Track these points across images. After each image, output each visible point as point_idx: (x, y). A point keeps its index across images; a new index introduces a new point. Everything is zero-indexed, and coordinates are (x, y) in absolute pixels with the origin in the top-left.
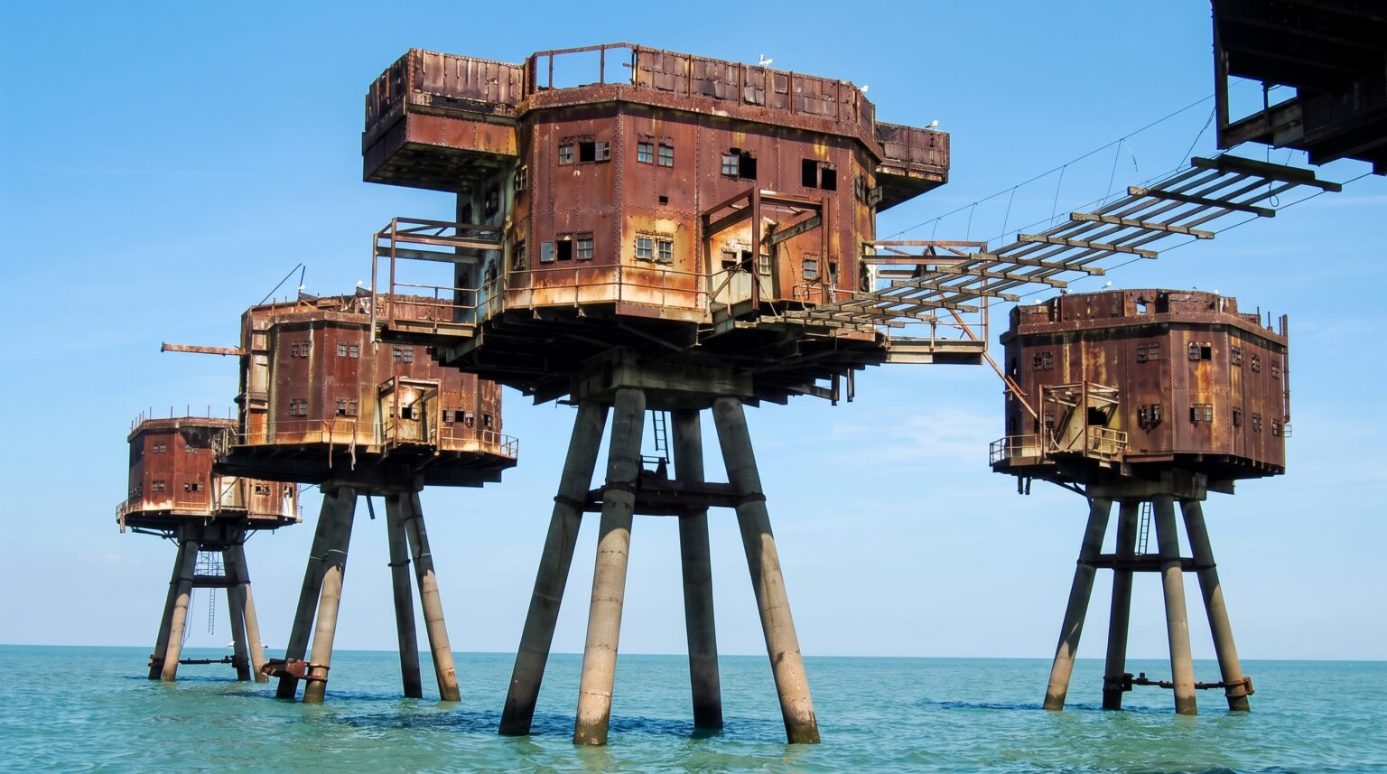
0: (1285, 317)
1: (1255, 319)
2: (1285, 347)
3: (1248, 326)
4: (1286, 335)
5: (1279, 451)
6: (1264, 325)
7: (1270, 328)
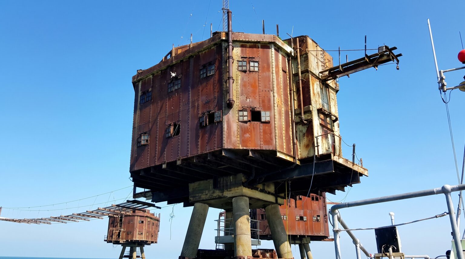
0: (160, 214)
1: (153, 215)
2: (159, 220)
3: (152, 217)
4: (160, 218)
5: (156, 239)
6: (155, 216)
7: (156, 217)
